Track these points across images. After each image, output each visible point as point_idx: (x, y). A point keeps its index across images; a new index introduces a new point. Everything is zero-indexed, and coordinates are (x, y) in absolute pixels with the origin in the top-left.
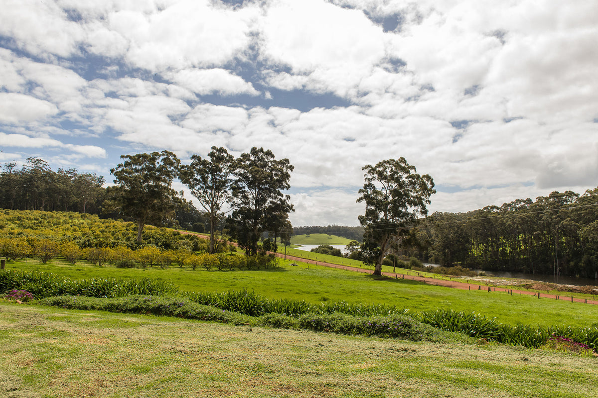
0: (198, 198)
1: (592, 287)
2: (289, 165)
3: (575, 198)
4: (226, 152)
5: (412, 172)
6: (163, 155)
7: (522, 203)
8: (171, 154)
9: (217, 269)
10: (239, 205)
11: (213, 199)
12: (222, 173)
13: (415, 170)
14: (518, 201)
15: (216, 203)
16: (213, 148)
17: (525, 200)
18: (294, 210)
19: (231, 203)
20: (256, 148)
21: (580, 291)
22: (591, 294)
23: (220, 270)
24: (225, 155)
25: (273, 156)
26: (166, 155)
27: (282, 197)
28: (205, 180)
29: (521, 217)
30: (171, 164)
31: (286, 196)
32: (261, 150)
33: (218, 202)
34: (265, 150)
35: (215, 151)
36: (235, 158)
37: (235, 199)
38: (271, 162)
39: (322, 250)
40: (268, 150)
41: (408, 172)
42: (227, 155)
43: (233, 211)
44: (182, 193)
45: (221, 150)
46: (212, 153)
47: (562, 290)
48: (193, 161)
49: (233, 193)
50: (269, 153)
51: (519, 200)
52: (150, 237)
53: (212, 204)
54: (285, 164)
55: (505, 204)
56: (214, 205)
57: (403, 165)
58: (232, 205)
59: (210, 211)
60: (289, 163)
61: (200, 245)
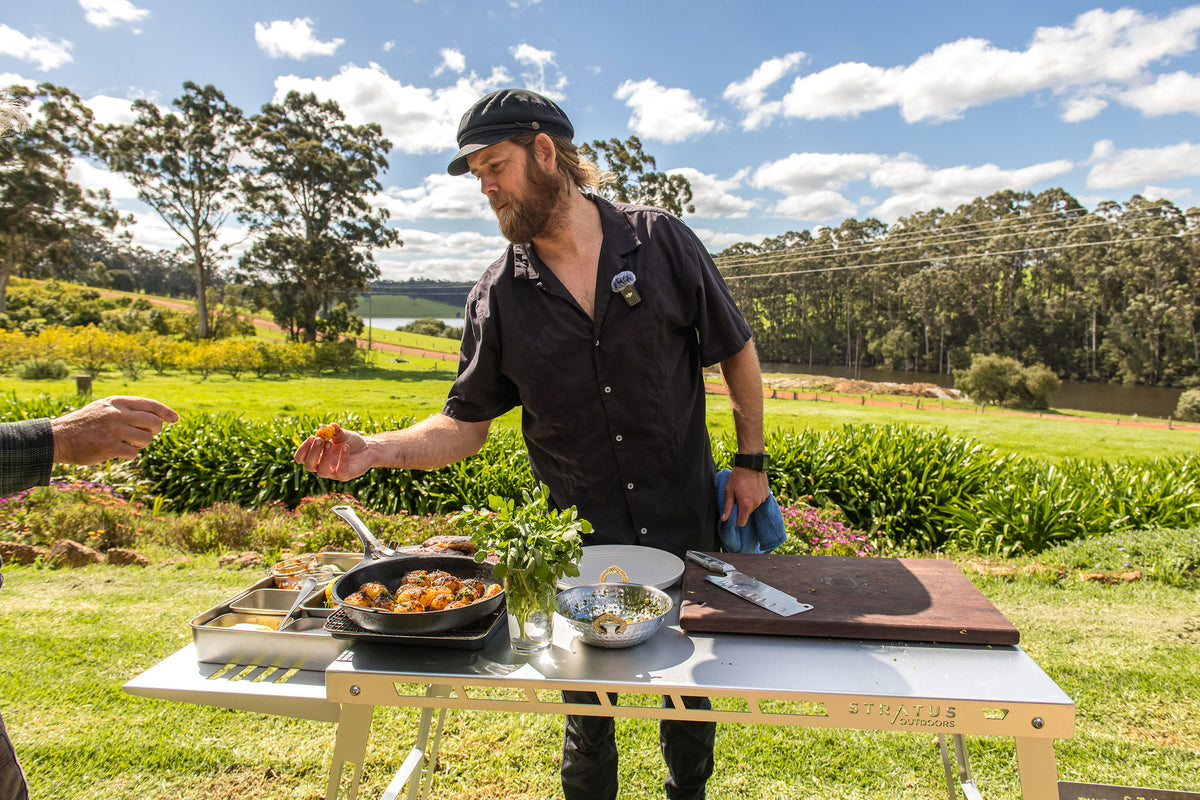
0: (158, 209)
1: (923, 385)
2: (381, 139)
3: (881, 230)
4: (221, 98)
5: (647, 169)
6: (43, 94)
7: (797, 239)
8: (64, 93)
9: (252, 375)
10: (267, 228)
11: (197, 212)
12: (216, 151)
13: (654, 165)
14: (791, 235)
15: (205, 222)
16: (189, 86)
17: (801, 232)
18: (401, 243)
19: (248, 225)
20: (298, 94)
21: (911, 393)
22: (926, 396)
23: (260, 377)
24: (221, 105)
25: (342, 117)
26: (53, 94)
27: (370, 212)
28: (172, 165)
29: (796, 264)
30: (70, 120)
31: (381, 210)
32: (312, 100)
33: (209, 220)
34: (322, 99)
35: (192, 93)
36: (247, 115)
37: (257, 215)
38: (338, 128)
39: (424, 329)
40: (330, 101)
41: (640, 169)
42: (227, 106)
43: (254, 243)
44: (106, 195)
45: (210, 92)
46: (187, 98)
47: (883, 393)
48: (136, 114)
49: (249, 200)
50: (332, 108)
51: (791, 233)
52: (24, 304)
53: (196, 224)
54: (372, 135)
55: (767, 240)
56: (200, 228)
57: (632, 153)
58: (252, 228)
59: (193, 242)
60: (380, 135)
61: (170, 322)
